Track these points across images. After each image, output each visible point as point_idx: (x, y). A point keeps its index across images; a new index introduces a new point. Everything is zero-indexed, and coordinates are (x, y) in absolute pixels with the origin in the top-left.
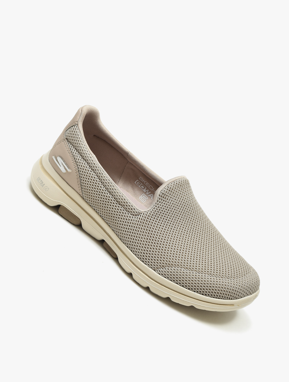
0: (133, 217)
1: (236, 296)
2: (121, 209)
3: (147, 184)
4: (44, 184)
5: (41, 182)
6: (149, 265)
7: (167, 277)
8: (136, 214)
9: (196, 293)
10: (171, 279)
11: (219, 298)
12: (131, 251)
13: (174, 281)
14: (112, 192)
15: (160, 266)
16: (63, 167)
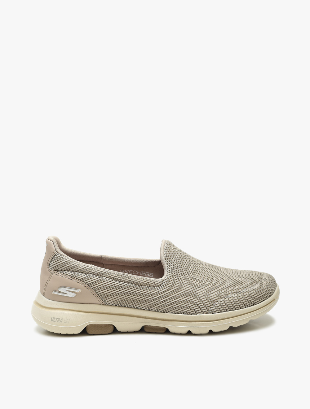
0: (160, 288)
1: (265, 296)
2: (146, 288)
3: (130, 272)
4: (62, 319)
5: (57, 319)
6: (200, 313)
7: (220, 311)
8: (160, 283)
9: (247, 308)
10: (223, 310)
11: (260, 302)
12: (178, 313)
13: (227, 310)
14: (130, 281)
15: (209, 307)
16: (71, 293)
